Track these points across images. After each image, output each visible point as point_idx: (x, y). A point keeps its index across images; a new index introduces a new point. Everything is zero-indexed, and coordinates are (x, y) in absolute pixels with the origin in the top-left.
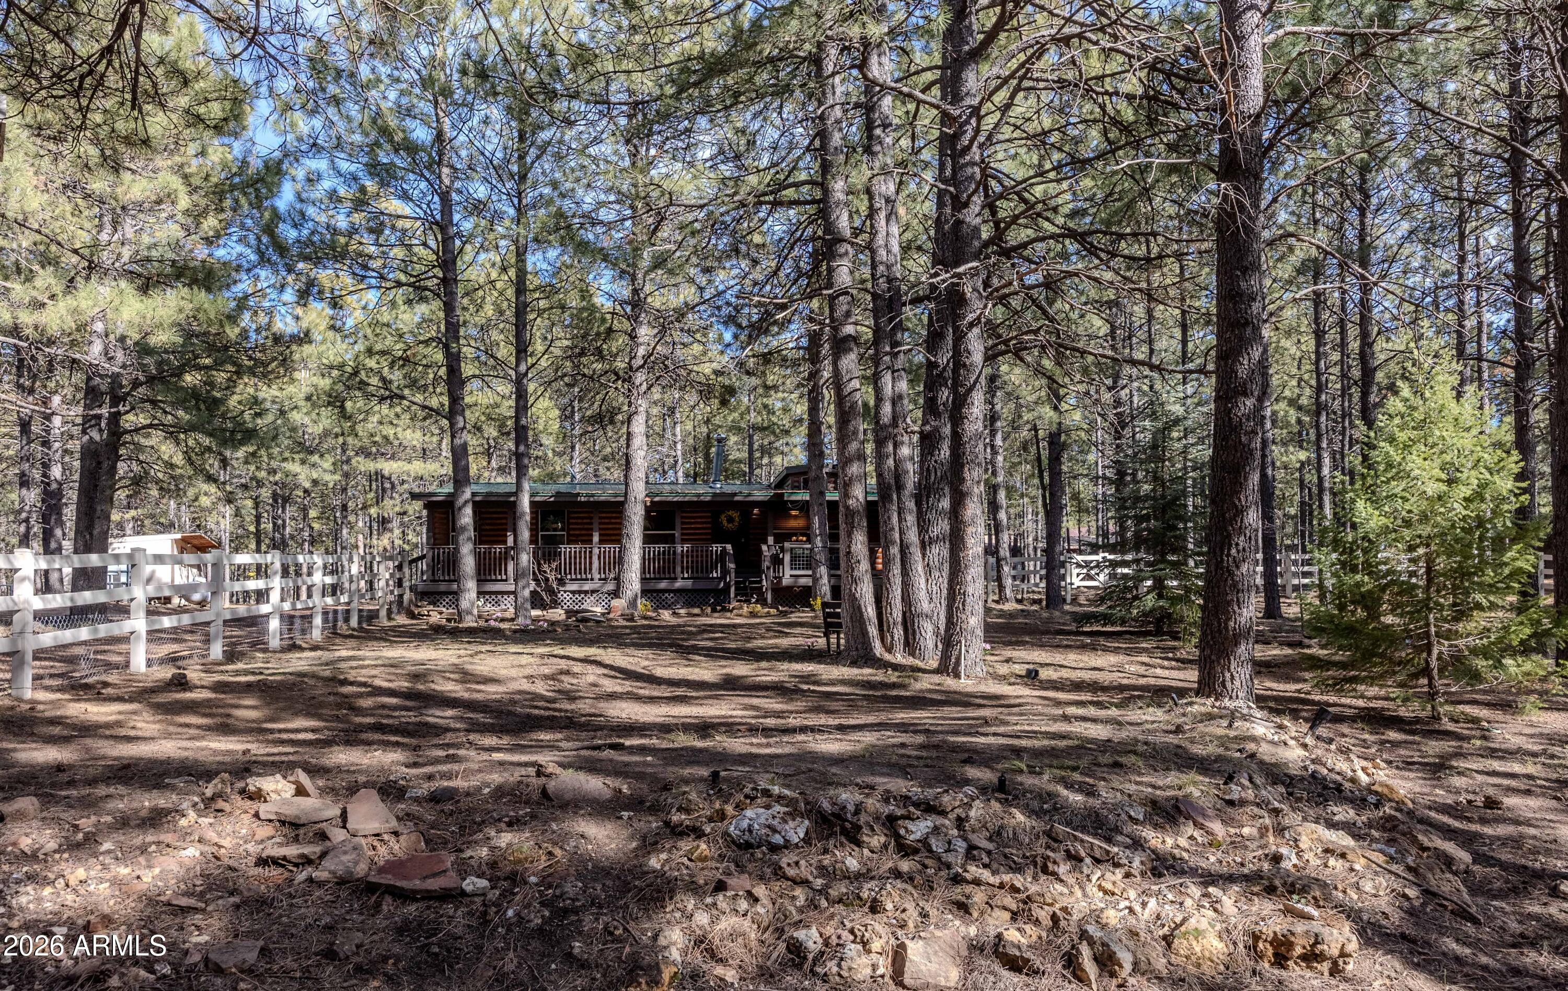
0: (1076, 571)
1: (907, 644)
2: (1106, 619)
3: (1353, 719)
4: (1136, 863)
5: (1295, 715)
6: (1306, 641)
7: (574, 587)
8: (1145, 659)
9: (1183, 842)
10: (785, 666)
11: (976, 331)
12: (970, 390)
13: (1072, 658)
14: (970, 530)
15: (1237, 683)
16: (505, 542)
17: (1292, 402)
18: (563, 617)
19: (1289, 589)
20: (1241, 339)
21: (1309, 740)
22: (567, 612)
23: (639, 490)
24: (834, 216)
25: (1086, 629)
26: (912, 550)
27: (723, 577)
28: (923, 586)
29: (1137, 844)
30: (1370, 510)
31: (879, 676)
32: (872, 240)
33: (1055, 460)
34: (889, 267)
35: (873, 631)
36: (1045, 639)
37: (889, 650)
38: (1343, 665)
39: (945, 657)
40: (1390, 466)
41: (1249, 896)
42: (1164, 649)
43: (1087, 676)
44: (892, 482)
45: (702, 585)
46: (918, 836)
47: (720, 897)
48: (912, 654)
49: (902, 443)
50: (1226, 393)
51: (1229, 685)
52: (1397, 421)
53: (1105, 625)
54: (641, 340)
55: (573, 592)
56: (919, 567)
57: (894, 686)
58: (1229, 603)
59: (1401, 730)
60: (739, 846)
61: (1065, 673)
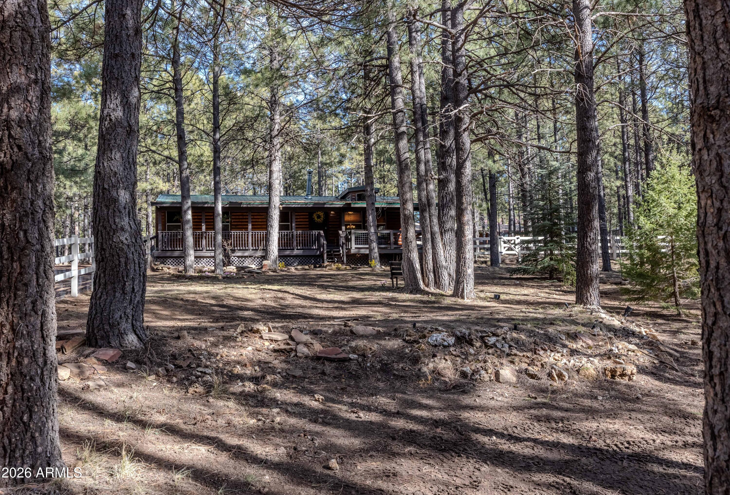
0: (503, 245)
1: (436, 283)
2: (525, 271)
3: (643, 315)
4: (565, 351)
5: (618, 313)
6: (623, 282)
7: (239, 254)
8: (548, 291)
9: (579, 346)
10: (378, 293)
11: (466, 133)
12: (465, 161)
13: (512, 290)
14: (466, 227)
15: (593, 298)
16: (201, 229)
17: (612, 154)
18: (235, 270)
19: (615, 255)
20: (588, 147)
21: (623, 321)
22: (237, 268)
23: (276, 201)
24: (394, 75)
25: (514, 276)
26: (437, 236)
27: (319, 249)
28: (442, 254)
29: (564, 346)
30: (646, 221)
31: (425, 298)
32: (413, 86)
33: (493, 186)
34: (421, 99)
35: (419, 275)
36: (496, 281)
37: (427, 286)
38: (639, 292)
39: (456, 288)
40: (653, 201)
41: (602, 360)
42: (555, 286)
43: (523, 298)
44: (426, 203)
45: (308, 253)
46: (492, 342)
47: (436, 359)
48: (439, 288)
49: (430, 184)
50: (582, 170)
51: (589, 298)
52: (655, 181)
53: (524, 274)
54: (276, 121)
55: (238, 257)
56: (440, 245)
57: (434, 302)
58: (588, 262)
59: (665, 320)
60: (433, 346)
61: (511, 297)
